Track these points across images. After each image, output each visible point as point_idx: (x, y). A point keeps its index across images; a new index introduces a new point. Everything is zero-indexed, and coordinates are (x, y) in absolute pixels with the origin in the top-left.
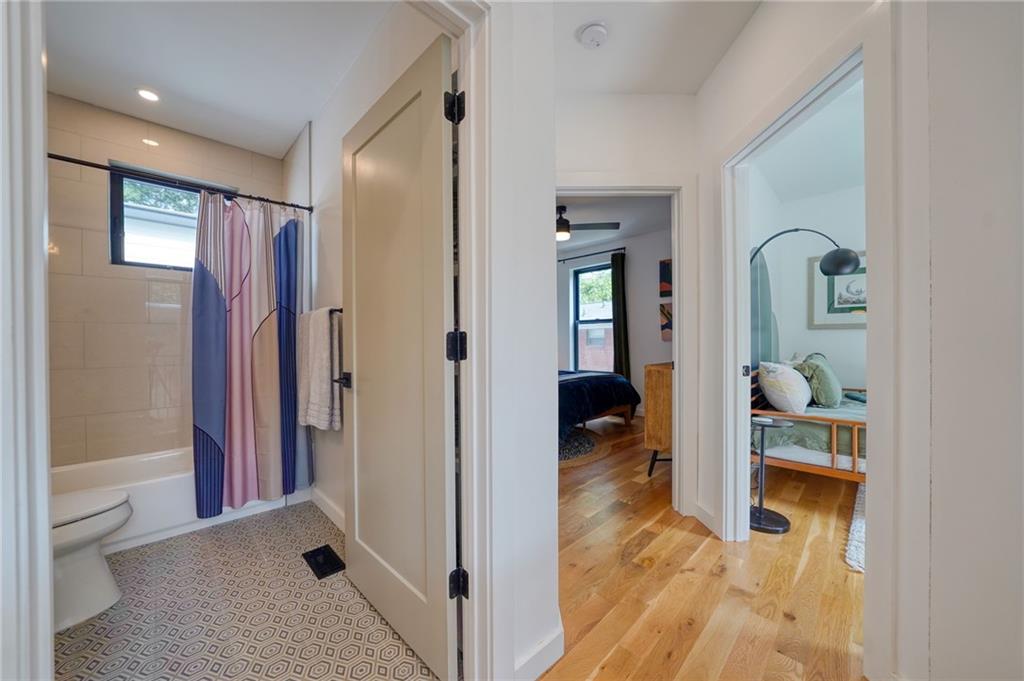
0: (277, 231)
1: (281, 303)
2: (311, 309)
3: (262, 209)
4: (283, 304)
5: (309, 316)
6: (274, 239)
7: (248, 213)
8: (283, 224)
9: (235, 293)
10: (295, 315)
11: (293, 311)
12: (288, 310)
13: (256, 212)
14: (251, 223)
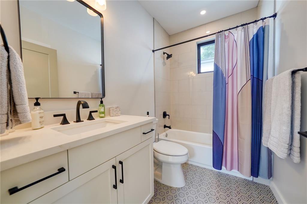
0: (251, 37)
1: (253, 76)
2: (274, 75)
3: (243, 30)
4: (255, 76)
5: (272, 79)
6: (250, 43)
7: (236, 35)
8: (255, 32)
9: (230, 74)
10: (262, 81)
11: (261, 79)
12: (258, 79)
13: (240, 32)
14: (237, 40)
